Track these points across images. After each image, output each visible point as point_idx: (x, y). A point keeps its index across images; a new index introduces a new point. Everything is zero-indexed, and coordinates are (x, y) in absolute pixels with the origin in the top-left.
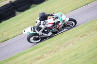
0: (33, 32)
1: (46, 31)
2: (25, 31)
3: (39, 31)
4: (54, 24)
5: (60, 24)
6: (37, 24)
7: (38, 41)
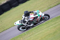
0: (21, 24)
1: (29, 23)
2: (15, 23)
3: (24, 23)
4: (34, 18)
5: (38, 18)
6: (23, 19)
7: (25, 30)
